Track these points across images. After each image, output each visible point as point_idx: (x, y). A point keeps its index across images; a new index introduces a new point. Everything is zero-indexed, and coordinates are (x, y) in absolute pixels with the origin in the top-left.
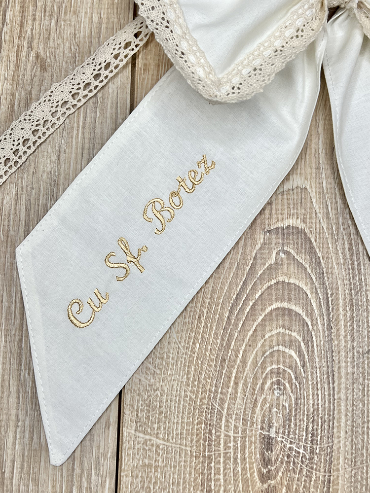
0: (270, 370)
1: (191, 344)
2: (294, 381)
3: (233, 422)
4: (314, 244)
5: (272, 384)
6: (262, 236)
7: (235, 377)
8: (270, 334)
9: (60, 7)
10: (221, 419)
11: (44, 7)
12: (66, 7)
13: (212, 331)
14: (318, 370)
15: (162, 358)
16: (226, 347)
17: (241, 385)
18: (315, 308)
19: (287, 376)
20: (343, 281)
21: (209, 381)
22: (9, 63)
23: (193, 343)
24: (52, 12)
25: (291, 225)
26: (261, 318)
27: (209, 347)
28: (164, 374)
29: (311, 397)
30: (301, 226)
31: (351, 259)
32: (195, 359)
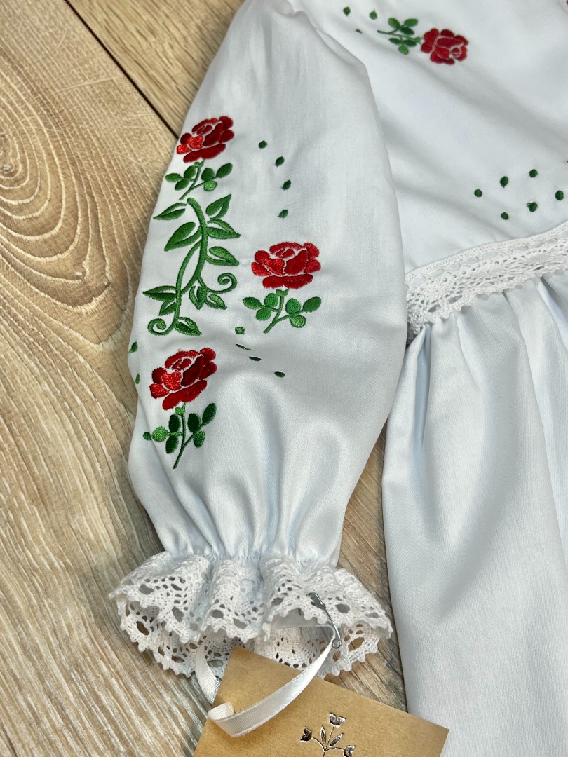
0: (25, 179)
1: (112, 161)
3: (32, 127)
4: (54, 301)
5: (17, 171)
6: (110, 278)
10: (45, 124)
13: (100, 180)
16: (78, 175)
21: (75, 144)
25: (89, 304)
27: (93, 167)
28: (118, 128)
30: (78, 309)
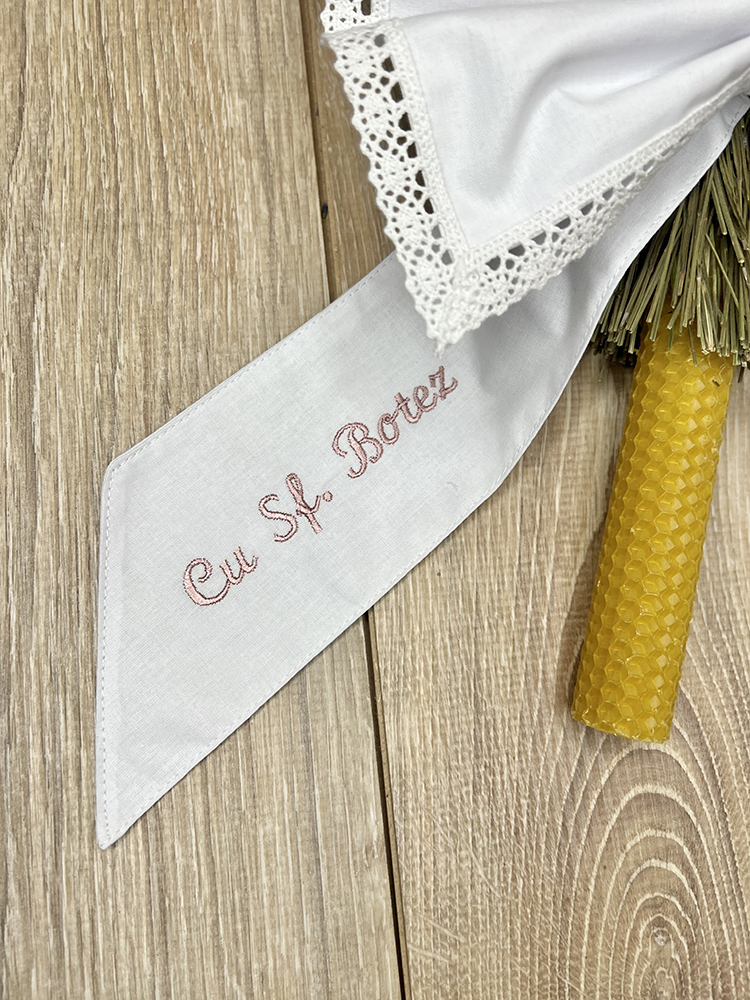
0: (643, 904)
1: (509, 880)
2: (683, 914)
5: (649, 926)
7: (590, 925)
8: (633, 843)
9: (208, 331)
11: (181, 331)
12: (219, 329)
13: (540, 853)
14: (716, 889)
15: (466, 915)
16: (568, 877)
17: (601, 938)
18: (695, 786)
19: (669, 908)
20: (731, 734)
21: (548, 940)
22: (132, 432)
23: (512, 880)
24: (196, 339)
26: (615, 817)
27: (540, 882)
28: (473, 942)
29: (712, 937)
31: (736, 696)
32: (520, 905)
